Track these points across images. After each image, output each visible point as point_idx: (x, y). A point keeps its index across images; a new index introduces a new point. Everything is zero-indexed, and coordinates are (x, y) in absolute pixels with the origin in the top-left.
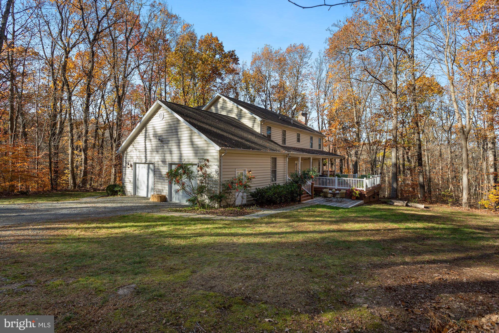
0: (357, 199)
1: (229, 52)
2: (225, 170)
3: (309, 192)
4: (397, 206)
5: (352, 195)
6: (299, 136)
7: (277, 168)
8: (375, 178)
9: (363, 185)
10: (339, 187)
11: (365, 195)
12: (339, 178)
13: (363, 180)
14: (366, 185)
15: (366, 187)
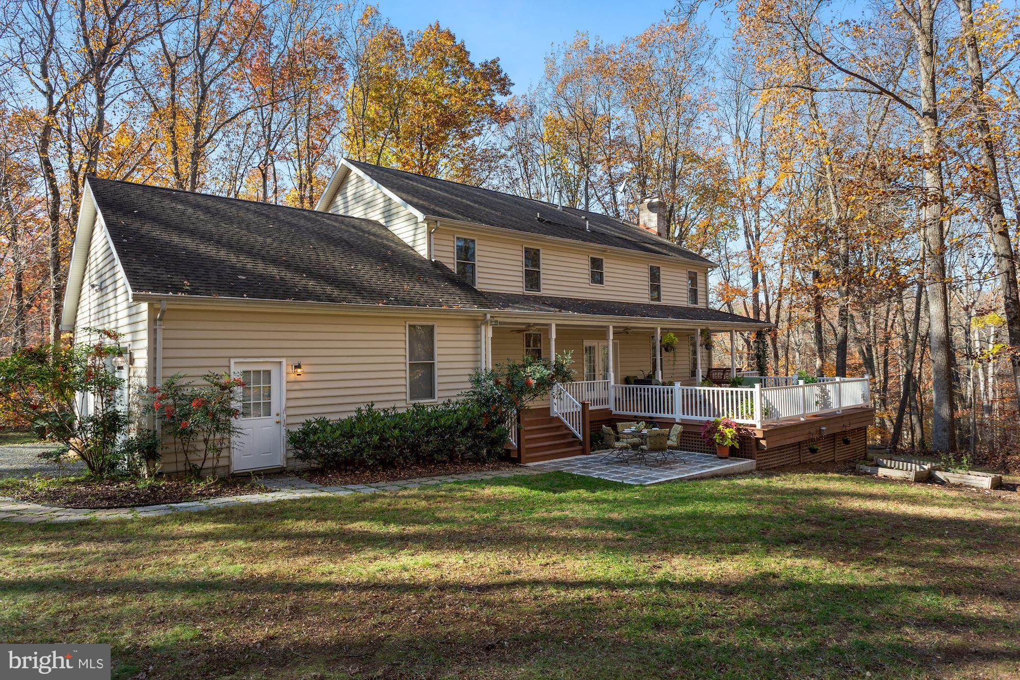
0: (733, 453)
1: (485, 65)
2: (170, 363)
3: (576, 433)
4: (886, 480)
5: (712, 442)
6: (596, 264)
7: (437, 359)
8: (829, 387)
9: (752, 407)
10: (686, 417)
11: (761, 441)
12: (685, 388)
13: (752, 393)
14: (761, 408)
15: (762, 414)
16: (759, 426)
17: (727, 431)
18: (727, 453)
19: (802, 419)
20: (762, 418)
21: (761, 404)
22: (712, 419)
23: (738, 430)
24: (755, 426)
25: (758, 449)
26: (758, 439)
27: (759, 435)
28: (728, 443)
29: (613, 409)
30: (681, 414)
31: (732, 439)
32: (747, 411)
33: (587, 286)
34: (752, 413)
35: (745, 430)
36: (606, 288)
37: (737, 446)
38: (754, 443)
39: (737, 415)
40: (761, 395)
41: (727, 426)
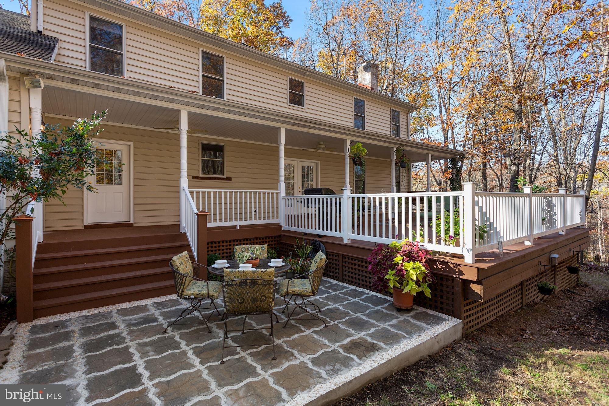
8: (556, 201)
9: (456, 223)
10: (356, 237)
11: (472, 286)
12: (356, 196)
13: (456, 199)
14: (474, 225)
15: (474, 236)
16: (469, 259)
17: (409, 266)
18: (408, 303)
19: (528, 243)
20: (474, 243)
21: (474, 220)
22: (390, 241)
23: (430, 263)
24: (462, 257)
25: (466, 298)
26: (466, 283)
27: (471, 275)
28: (411, 288)
29: (283, 224)
30: (350, 233)
31: (417, 282)
32: (447, 231)
33: (285, 105)
34: (457, 234)
35: (443, 263)
36: (307, 110)
37: (428, 293)
38: (458, 289)
39: (430, 236)
40: (475, 204)
41: (410, 256)
